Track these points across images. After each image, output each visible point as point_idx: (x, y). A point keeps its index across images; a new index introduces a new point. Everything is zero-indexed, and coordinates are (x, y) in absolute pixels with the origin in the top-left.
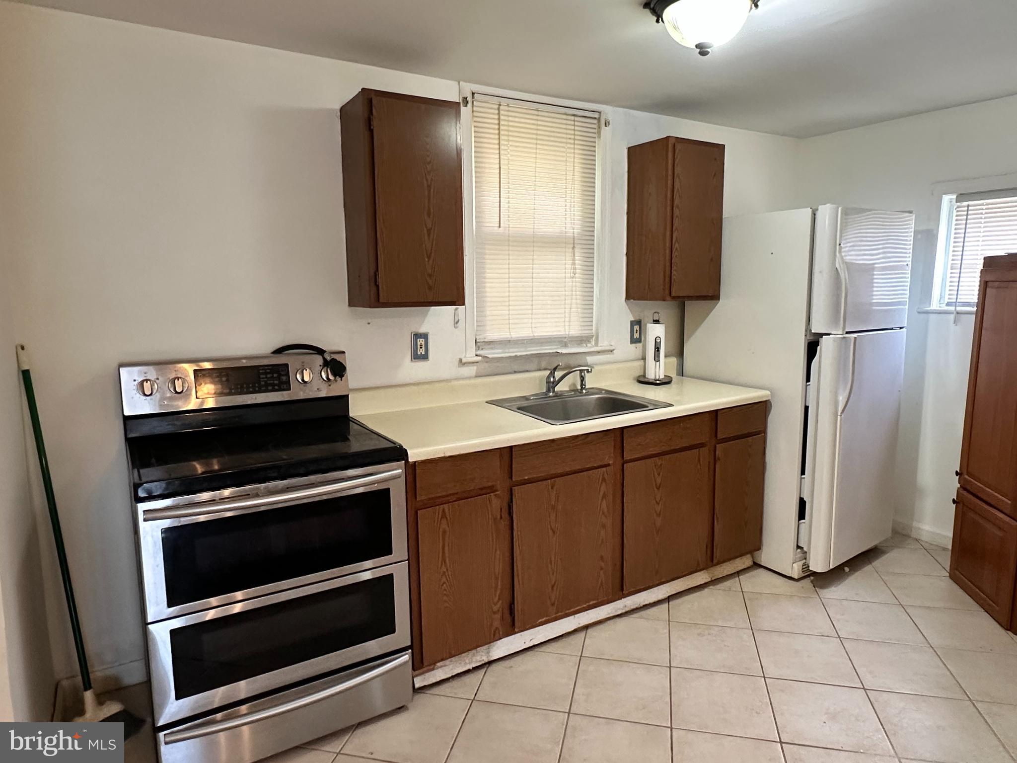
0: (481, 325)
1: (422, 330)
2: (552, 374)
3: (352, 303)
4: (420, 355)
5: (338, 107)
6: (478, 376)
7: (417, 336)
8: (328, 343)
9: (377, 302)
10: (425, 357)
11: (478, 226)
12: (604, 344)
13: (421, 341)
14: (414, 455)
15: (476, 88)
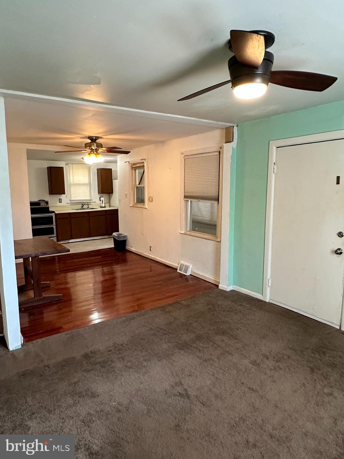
0: (71, 197)
1: (61, 198)
2: (82, 205)
3: (49, 194)
4: (60, 202)
5: (46, 167)
6: (71, 205)
7: (60, 199)
8: (46, 200)
9: (52, 194)
10: (61, 202)
11: (70, 182)
12: (94, 201)
13: (60, 200)
14: (56, 213)
15: (68, 162)
